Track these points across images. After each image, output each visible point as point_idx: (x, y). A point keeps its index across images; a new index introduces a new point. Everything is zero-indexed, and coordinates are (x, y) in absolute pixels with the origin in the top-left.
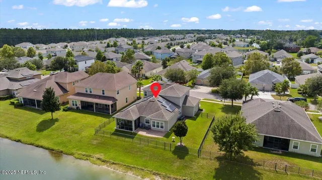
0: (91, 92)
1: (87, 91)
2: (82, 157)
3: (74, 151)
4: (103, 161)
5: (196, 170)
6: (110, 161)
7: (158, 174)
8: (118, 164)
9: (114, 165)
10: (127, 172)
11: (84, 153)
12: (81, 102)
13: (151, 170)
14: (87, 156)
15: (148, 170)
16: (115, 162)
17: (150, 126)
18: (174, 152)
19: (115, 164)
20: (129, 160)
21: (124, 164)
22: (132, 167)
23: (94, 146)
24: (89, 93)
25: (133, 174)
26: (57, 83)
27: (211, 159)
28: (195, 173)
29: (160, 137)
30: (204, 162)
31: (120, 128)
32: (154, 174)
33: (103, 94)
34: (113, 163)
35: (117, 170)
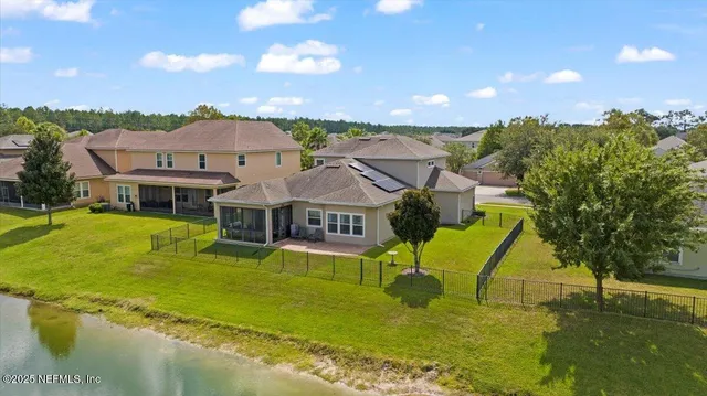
0: (170, 164)
1: (160, 164)
2: (86, 304)
4: (148, 316)
5: (472, 340)
6: (173, 313)
7: (327, 351)
8: (195, 322)
9: (179, 327)
10: (218, 346)
11: (98, 295)
12: (141, 187)
13: (304, 337)
14: (105, 302)
15: (292, 340)
17: (320, 232)
18: (392, 290)
19: (186, 322)
20: (233, 311)
21: (214, 322)
22: (240, 331)
23: (134, 279)
24: (165, 167)
25: (239, 351)
26: (90, 151)
27: (526, 309)
28: (470, 349)
30: (504, 315)
31: (228, 237)
32: (313, 351)
33: (202, 166)
34: (180, 321)
35: (187, 338)
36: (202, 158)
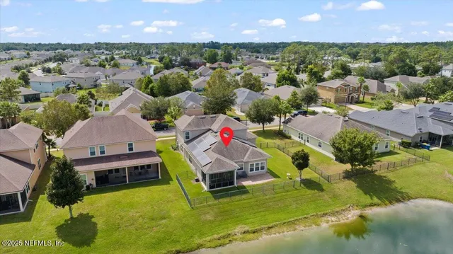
0: (102, 152)
1: (93, 153)
2: (219, 242)
3: (197, 241)
4: (255, 232)
6: (263, 226)
8: (276, 226)
11: (216, 236)
12: (96, 173)
13: (315, 214)
14: (224, 237)
16: (271, 225)
18: (309, 188)
19: (272, 227)
24: (98, 154)
29: (270, 180)
30: (341, 185)
33: (131, 149)
34: (270, 228)
36: (130, 145)
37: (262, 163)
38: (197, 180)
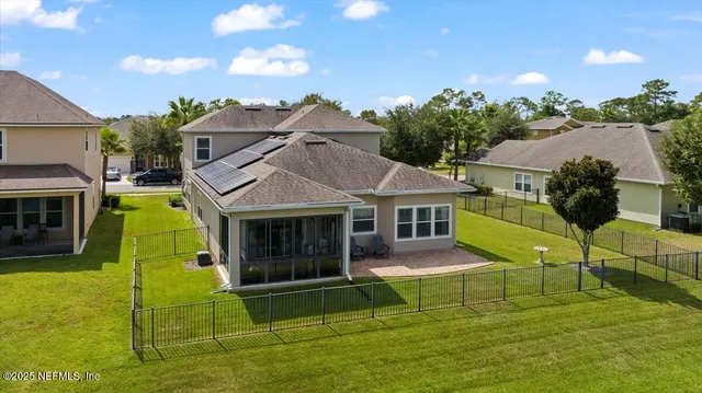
37: (438, 212)
38: (205, 260)
